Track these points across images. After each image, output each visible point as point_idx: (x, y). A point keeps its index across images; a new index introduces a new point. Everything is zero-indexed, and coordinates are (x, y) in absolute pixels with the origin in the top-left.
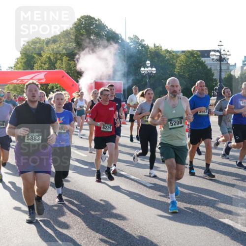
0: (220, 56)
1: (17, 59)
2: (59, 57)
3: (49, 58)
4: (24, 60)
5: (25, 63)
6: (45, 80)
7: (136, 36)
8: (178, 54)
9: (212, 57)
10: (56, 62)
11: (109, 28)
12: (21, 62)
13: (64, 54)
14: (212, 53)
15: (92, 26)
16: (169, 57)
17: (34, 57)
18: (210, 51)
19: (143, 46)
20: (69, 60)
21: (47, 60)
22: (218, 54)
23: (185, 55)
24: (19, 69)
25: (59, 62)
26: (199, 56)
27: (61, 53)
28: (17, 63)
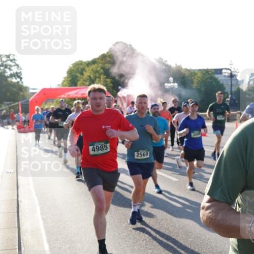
0: (231, 74)
1: (65, 78)
2: (97, 75)
3: (90, 77)
4: (69, 79)
5: (70, 81)
7: (160, 58)
8: (196, 72)
9: (224, 74)
10: (95, 80)
11: (138, 51)
12: (67, 81)
13: (102, 74)
14: (224, 71)
16: (188, 75)
17: (77, 76)
18: (222, 69)
19: (166, 66)
20: (106, 78)
21: (88, 78)
22: (229, 71)
23: (202, 72)
24: (65, 86)
25: (97, 79)
26: (213, 73)
27: (100, 72)
28: (64, 81)
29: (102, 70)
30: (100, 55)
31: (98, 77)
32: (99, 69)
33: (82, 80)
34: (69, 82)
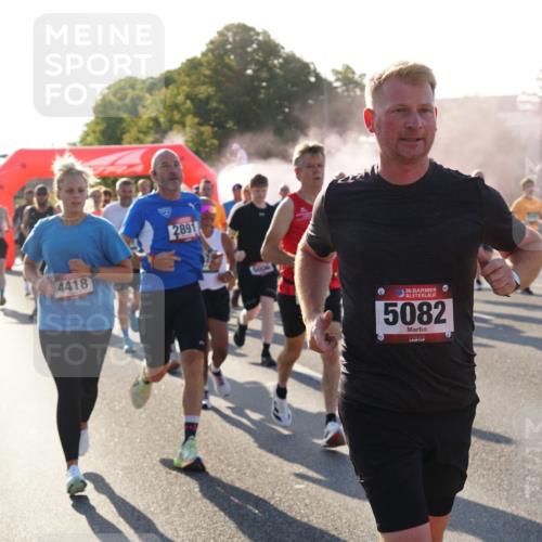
1: (87, 125)
2: (177, 116)
3: (156, 120)
4: (101, 127)
5: (103, 133)
6: (141, 167)
7: (348, 67)
11: (287, 50)
12: (94, 132)
13: (188, 111)
15: (250, 45)
17: (121, 120)
20: (200, 124)
21: (151, 124)
24: (91, 144)
27: (182, 108)
28: (86, 134)
29: (189, 103)
30: (184, 61)
31: (178, 123)
32: (180, 98)
33: (134, 131)
34: (98, 135)
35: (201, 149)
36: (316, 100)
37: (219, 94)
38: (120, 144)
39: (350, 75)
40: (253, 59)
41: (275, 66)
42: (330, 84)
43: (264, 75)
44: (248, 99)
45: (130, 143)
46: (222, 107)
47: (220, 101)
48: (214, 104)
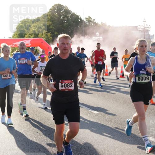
4: (19, 33)
5: (19, 35)
6: (30, 45)
7: (90, 17)
10: (39, 34)
11: (72, 12)
12: (16, 34)
15: (62, 10)
19: (94, 23)
20: (47, 33)
28: (14, 35)
34: (17, 35)
35: (47, 40)
36: (80, 27)
37: (53, 24)
38: (24, 38)
39: (90, 20)
40: (62, 14)
41: (69, 16)
42: (85, 22)
43: (66, 19)
44: (61, 26)
45: (27, 38)
46: (54, 28)
47: (53, 26)
48: (51, 27)
